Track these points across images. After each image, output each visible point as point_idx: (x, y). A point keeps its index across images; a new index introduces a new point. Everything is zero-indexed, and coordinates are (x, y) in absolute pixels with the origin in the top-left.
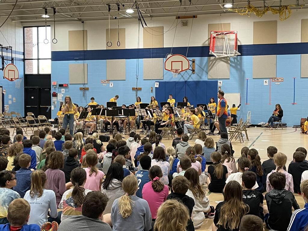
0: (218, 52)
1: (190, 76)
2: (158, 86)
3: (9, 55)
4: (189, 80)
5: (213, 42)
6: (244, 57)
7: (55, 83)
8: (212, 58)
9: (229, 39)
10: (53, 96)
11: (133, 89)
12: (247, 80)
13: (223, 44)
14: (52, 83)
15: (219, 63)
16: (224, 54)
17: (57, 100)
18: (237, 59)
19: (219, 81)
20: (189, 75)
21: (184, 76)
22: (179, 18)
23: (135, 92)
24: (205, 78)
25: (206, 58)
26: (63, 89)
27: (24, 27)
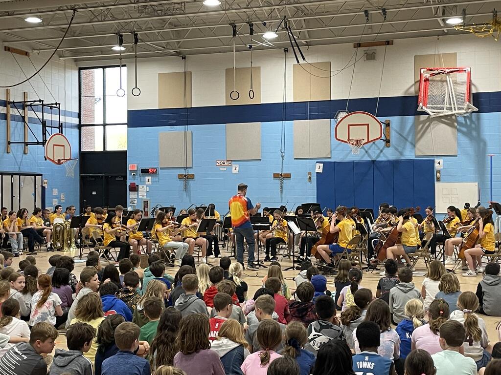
0: (434, 106)
1: (381, 151)
2: (321, 171)
3: (55, 118)
4: (380, 159)
5: (426, 88)
6: (485, 116)
7: (133, 167)
8: (423, 118)
9: (455, 83)
10: (130, 190)
11: (276, 176)
12: (491, 157)
13: (444, 91)
14: (130, 167)
15: (436, 127)
16: (445, 110)
17: (138, 197)
18: (470, 118)
19: (437, 160)
20: (379, 149)
21: (369, 151)
22: (359, 45)
23: (278, 182)
24: (409, 155)
25: (411, 119)
26: (148, 178)
27: (80, 69)
